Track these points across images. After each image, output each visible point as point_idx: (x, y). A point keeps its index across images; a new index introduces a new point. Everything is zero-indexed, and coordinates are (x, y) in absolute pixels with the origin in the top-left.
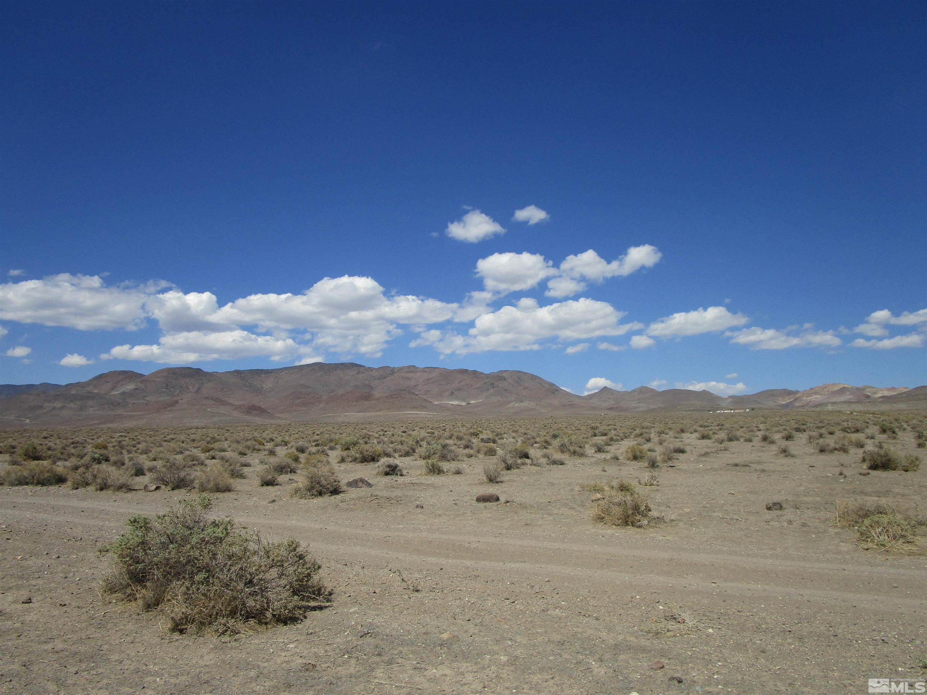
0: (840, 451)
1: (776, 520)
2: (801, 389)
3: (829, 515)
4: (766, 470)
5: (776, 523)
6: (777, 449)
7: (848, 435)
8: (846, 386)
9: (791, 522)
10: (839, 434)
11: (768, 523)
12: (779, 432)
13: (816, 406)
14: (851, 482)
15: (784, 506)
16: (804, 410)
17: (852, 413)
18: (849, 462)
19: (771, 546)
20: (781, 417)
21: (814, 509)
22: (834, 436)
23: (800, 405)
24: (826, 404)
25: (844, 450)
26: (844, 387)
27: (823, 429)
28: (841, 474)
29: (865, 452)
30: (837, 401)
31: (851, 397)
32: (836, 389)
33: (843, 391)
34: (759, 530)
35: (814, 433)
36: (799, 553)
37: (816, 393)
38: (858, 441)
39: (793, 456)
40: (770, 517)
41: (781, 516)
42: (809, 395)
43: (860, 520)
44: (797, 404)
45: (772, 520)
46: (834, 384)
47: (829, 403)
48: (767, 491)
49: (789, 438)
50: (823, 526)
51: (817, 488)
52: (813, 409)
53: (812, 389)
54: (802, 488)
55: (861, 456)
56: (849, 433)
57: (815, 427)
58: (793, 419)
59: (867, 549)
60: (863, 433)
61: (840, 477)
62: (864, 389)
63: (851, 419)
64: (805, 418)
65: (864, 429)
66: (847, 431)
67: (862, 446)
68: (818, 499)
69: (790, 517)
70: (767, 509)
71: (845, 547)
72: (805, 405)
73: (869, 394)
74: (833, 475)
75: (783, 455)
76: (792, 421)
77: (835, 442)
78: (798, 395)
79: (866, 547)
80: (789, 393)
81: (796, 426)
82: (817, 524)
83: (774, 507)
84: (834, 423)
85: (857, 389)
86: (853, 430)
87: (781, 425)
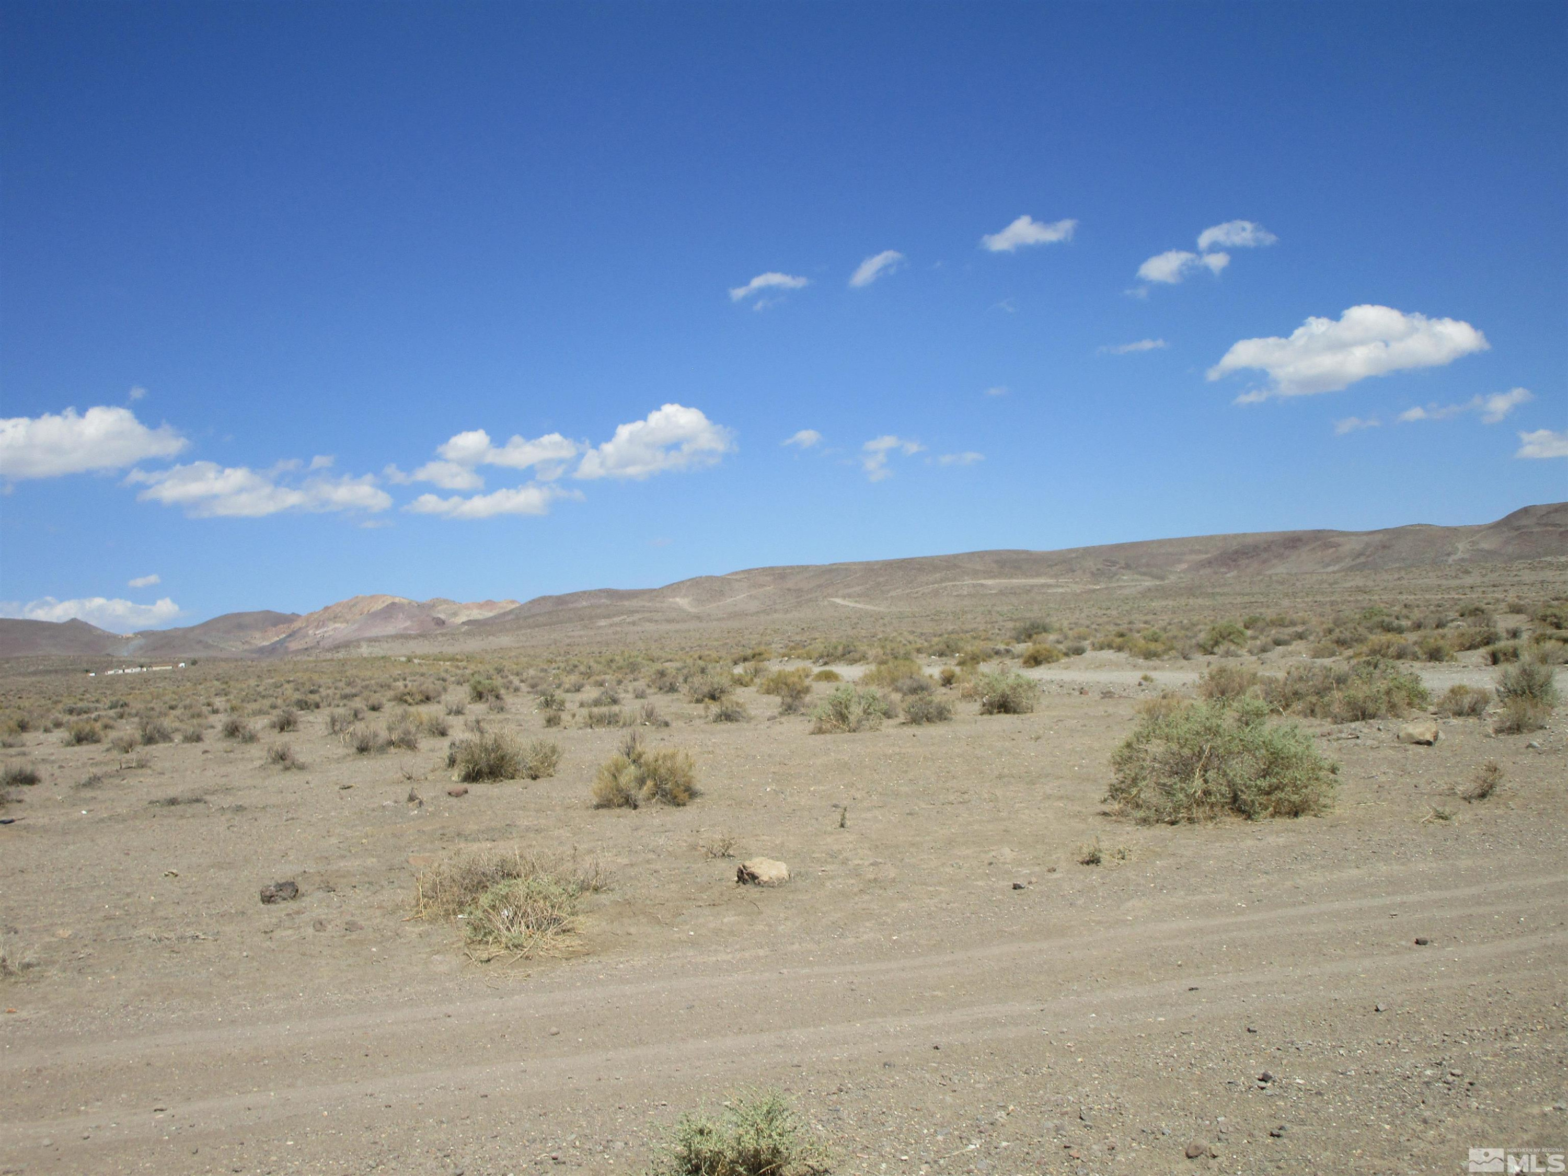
0: (400, 747)
1: (287, 924)
2: (303, 612)
3: (401, 895)
4: (246, 805)
5: (290, 932)
6: (265, 754)
7: (413, 709)
8: (397, 600)
9: (321, 924)
10: (391, 710)
11: (270, 934)
12: (260, 712)
13: (337, 648)
14: (433, 814)
15: (302, 888)
16: (311, 659)
17: (409, 660)
18: (422, 771)
19: (284, 989)
20: (259, 677)
21: (367, 885)
22: (381, 715)
23: (300, 647)
24: (357, 643)
25: (408, 744)
26: (393, 604)
27: (357, 699)
28: (412, 798)
29: (453, 744)
30: (380, 634)
31: (408, 623)
32: (379, 606)
33: (391, 610)
34: (250, 954)
35: (341, 711)
36: (348, 996)
37: (335, 618)
38: (434, 722)
39: (302, 768)
40: (274, 920)
41: (298, 913)
42: (321, 624)
43: (469, 898)
44: (294, 645)
45: (279, 925)
46: (372, 597)
47: (364, 639)
48: (254, 857)
49: (285, 725)
50: (391, 924)
51: (367, 836)
52: (329, 656)
53: (326, 608)
54: (334, 840)
55: (446, 752)
56: (410, 704)
57: (338, 696)
58: (289, 682)
59: (489, 960)
60: (439, 702)
61: (411, 805)
62: (433, 606)
63: (412, 674)
64: (315, 677)
65: (439, 695)
66: (406, 701)
67: (443, 734)
68: (371, 861)
69: (320, 912)
70: (263, 902)
71: (443, 964)
72: (312, 648)
73: (442, 616)
74: (396, 802)
75: (279, 767)
76: (286, 686)
77: (390, 729)
78: (296, 625)
79: (485, 956)
80: (275, 619)
81: (297, 696)
82: (378, 920)
83: (280, 893)
84: (377, 684)
85: (421, 606)
86: (418, 697)
87: (264, 697)
